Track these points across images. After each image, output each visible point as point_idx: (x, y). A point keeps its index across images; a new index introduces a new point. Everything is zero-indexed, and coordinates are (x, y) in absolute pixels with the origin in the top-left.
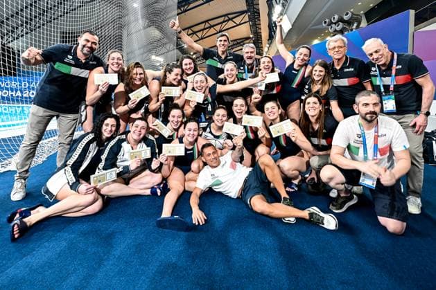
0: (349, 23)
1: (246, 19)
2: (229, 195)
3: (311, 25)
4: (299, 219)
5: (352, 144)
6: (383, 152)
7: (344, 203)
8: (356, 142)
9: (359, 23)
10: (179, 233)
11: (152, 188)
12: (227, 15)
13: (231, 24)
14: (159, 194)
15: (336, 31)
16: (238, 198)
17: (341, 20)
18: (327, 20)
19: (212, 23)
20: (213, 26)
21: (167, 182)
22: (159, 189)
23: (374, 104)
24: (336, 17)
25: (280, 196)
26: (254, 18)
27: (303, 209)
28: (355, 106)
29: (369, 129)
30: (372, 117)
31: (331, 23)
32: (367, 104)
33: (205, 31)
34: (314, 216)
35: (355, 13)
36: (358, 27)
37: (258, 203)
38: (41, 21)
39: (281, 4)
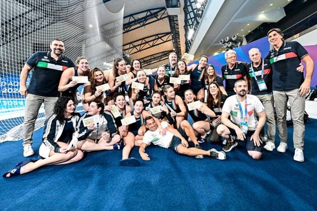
0: (235, 42)
1: (171, 38)
2: (163, 147)
3: (213, 43)
4: (205, 156)
5: (233, 110)
6: (250, 114)
7: (230, 146)
8: (235, 109)
9: (242, 43)
10: (134, 167)
11: (114, 145)
12: (157, 35)
13: (160, 41)
14: (119, 148)
15: (228, 47)
16: (169, 148)
17: (231, 40)
18: (222, 40)
19: (147, 40)
20: (148, 42)
21: (123, 141)
22: (119, 145)
23: (244, 86)
24: (228, 38)
25: (194, 144)
26: (176, 38)
27: (207, 150)
28: (234, 89)
29: (242, 100)
30: (243, 93)
31: (225, 42)
32: (240, 86)
33: (142, 46)
34: (213, 153)
35: (239, 36)
36: (241, 45)
37: (181, 149)
38: (15, 35)
39: (193, 29)
